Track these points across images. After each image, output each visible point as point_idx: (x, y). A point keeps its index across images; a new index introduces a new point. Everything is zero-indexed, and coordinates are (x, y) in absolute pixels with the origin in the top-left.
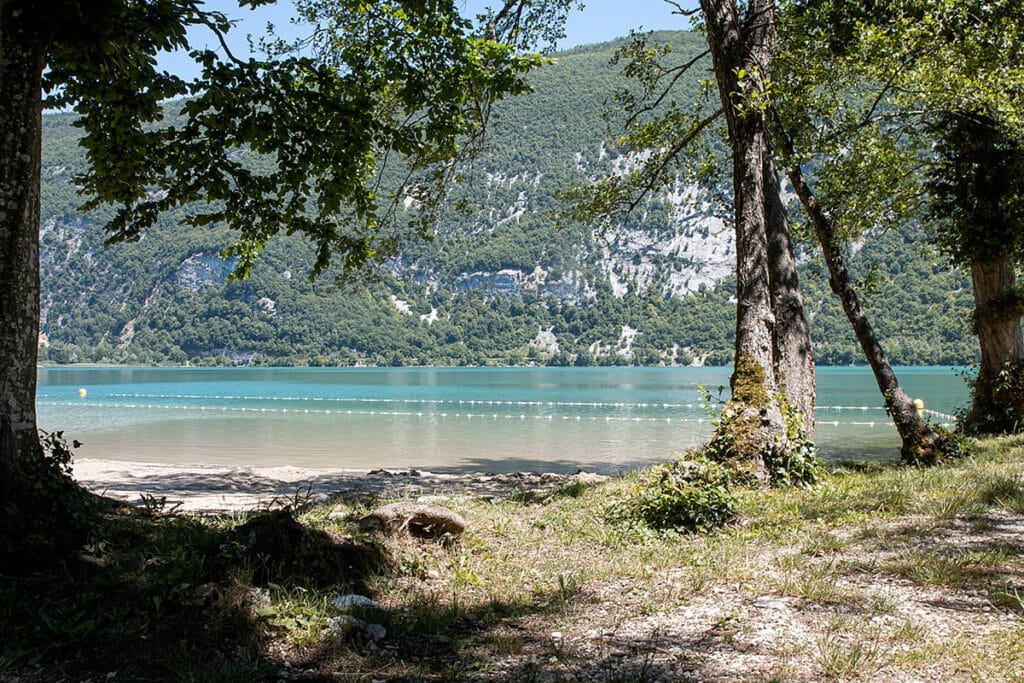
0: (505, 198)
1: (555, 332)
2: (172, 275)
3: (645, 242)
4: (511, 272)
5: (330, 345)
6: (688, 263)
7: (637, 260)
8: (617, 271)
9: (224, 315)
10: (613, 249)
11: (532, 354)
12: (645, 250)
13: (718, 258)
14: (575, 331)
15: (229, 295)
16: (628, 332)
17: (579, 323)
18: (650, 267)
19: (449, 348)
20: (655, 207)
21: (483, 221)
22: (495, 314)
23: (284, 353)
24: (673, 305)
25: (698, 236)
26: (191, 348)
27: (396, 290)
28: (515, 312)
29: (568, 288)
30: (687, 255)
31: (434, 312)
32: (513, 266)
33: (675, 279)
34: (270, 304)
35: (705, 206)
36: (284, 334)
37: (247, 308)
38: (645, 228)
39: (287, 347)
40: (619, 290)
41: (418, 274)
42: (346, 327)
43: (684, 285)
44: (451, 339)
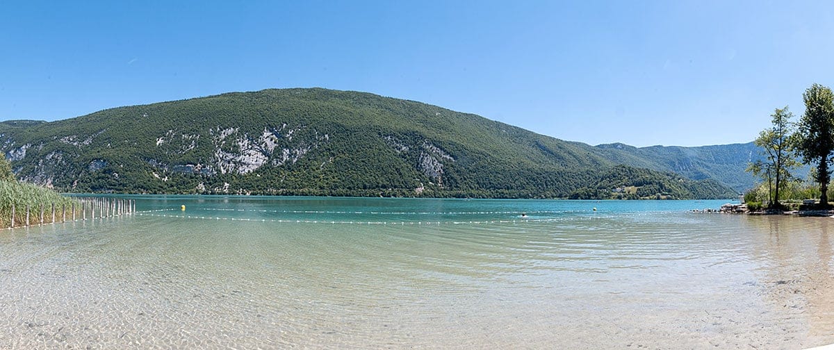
0: (188, 142)
1: (204, 184)
2: (87, 167)
3: (232, 157)
4: (191, 165)
5: (135, 187)
6: (245, 164)
7: (229, 163)
8: (223, 166)
9: (103, 178)
10: (222, 159)
11: (197, 191)
12: (231, 159)
13: (254, 163)
14: (210, 184)
15: (104, 172)
16: (226, 184)
17: (212, 182)
18: (233, 165)
19: (171, 189)
20: (235, 146)
21: (181, 149)
22: (185, 178)
23: (121, 190)
24: (240, 176)
25: (248, 156)
26: (94, 188)
27: (154, 171)
28: (191, 178)
29: (208, 171)
30: (244, 161)
31: (167, 177)
32: (191, 164)
33: (240, 169)
34: (117, 175)
35: (250, 147)
36: (121, 184)
37: (110, 176)
38: (232, 153)
39: (122, 188)
40: (224, 172)
41: (161, 166)
42: (139, 182)
43: (244, 170)
44: (172, 186)
